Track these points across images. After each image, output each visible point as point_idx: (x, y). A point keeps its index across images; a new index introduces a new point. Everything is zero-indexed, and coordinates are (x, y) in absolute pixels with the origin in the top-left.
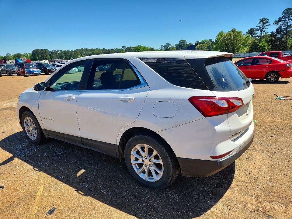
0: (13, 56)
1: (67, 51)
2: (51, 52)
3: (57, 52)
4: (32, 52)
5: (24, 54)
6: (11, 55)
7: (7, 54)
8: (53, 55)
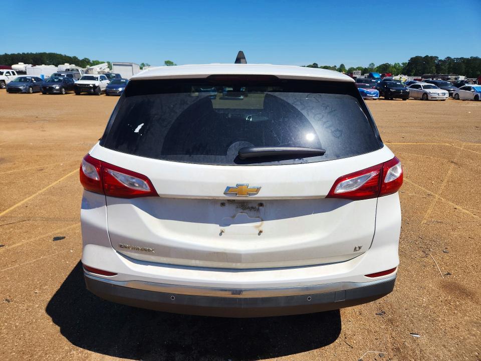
0: (377, 67)
1: (474, 58)
2: (440, 61)
3: (453, 60)
4: (407, 62)
5: (395, 64)
6: (375, 67)
7: (370, 65)
8: (443, 67)
